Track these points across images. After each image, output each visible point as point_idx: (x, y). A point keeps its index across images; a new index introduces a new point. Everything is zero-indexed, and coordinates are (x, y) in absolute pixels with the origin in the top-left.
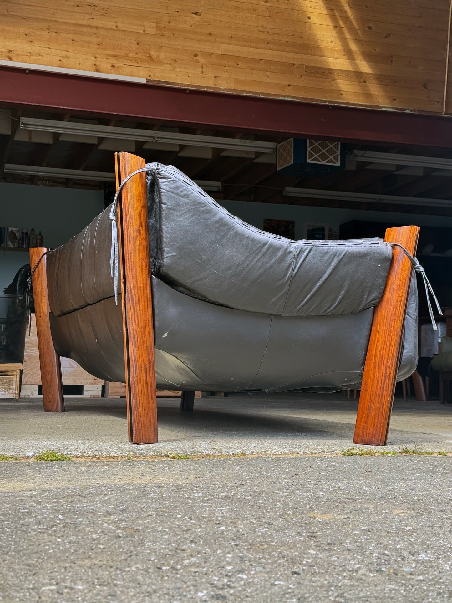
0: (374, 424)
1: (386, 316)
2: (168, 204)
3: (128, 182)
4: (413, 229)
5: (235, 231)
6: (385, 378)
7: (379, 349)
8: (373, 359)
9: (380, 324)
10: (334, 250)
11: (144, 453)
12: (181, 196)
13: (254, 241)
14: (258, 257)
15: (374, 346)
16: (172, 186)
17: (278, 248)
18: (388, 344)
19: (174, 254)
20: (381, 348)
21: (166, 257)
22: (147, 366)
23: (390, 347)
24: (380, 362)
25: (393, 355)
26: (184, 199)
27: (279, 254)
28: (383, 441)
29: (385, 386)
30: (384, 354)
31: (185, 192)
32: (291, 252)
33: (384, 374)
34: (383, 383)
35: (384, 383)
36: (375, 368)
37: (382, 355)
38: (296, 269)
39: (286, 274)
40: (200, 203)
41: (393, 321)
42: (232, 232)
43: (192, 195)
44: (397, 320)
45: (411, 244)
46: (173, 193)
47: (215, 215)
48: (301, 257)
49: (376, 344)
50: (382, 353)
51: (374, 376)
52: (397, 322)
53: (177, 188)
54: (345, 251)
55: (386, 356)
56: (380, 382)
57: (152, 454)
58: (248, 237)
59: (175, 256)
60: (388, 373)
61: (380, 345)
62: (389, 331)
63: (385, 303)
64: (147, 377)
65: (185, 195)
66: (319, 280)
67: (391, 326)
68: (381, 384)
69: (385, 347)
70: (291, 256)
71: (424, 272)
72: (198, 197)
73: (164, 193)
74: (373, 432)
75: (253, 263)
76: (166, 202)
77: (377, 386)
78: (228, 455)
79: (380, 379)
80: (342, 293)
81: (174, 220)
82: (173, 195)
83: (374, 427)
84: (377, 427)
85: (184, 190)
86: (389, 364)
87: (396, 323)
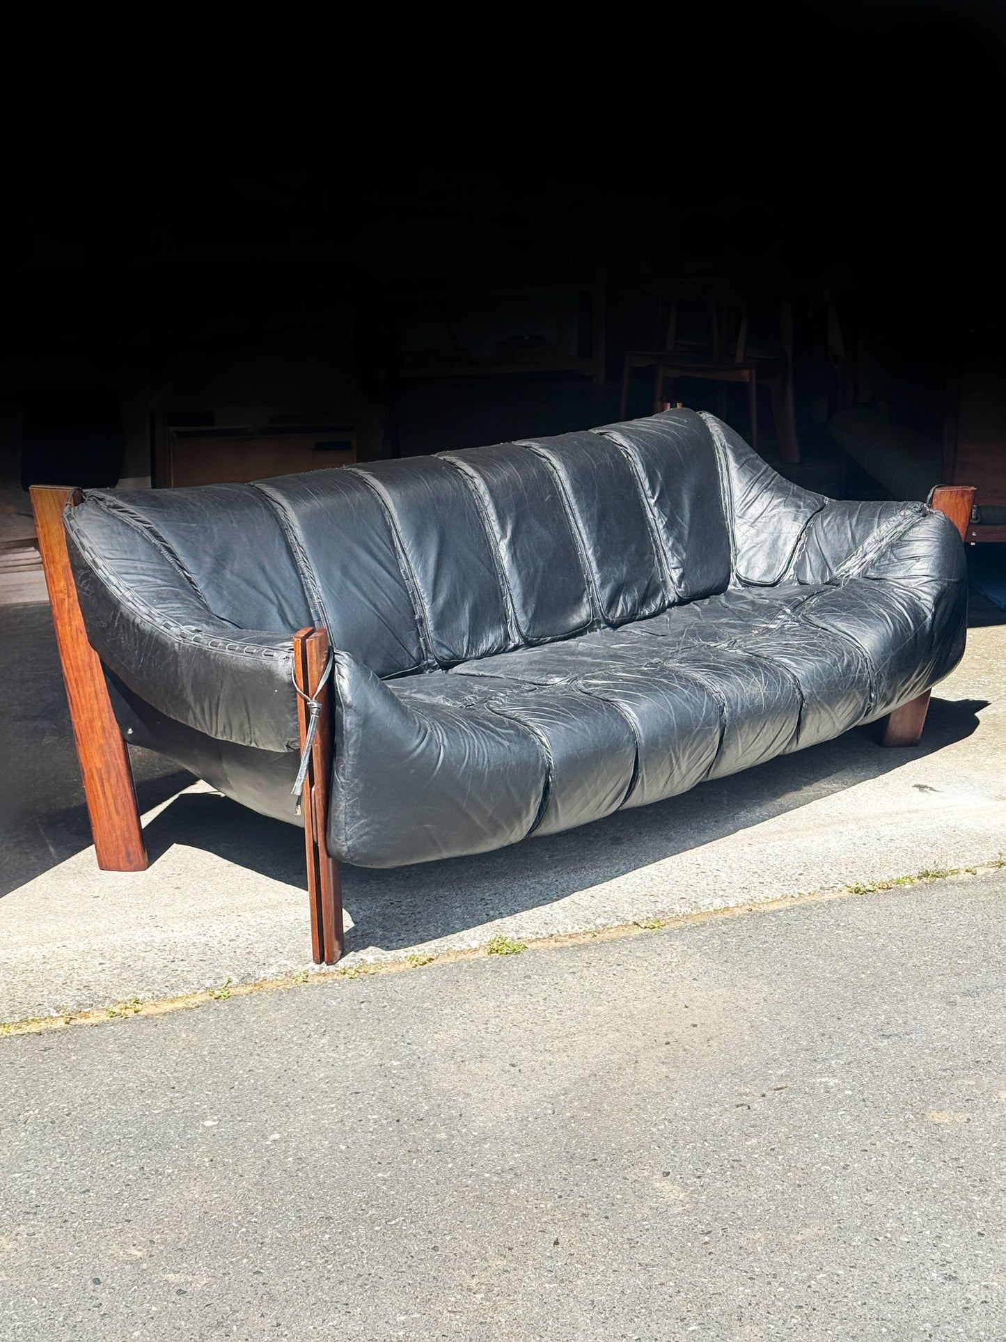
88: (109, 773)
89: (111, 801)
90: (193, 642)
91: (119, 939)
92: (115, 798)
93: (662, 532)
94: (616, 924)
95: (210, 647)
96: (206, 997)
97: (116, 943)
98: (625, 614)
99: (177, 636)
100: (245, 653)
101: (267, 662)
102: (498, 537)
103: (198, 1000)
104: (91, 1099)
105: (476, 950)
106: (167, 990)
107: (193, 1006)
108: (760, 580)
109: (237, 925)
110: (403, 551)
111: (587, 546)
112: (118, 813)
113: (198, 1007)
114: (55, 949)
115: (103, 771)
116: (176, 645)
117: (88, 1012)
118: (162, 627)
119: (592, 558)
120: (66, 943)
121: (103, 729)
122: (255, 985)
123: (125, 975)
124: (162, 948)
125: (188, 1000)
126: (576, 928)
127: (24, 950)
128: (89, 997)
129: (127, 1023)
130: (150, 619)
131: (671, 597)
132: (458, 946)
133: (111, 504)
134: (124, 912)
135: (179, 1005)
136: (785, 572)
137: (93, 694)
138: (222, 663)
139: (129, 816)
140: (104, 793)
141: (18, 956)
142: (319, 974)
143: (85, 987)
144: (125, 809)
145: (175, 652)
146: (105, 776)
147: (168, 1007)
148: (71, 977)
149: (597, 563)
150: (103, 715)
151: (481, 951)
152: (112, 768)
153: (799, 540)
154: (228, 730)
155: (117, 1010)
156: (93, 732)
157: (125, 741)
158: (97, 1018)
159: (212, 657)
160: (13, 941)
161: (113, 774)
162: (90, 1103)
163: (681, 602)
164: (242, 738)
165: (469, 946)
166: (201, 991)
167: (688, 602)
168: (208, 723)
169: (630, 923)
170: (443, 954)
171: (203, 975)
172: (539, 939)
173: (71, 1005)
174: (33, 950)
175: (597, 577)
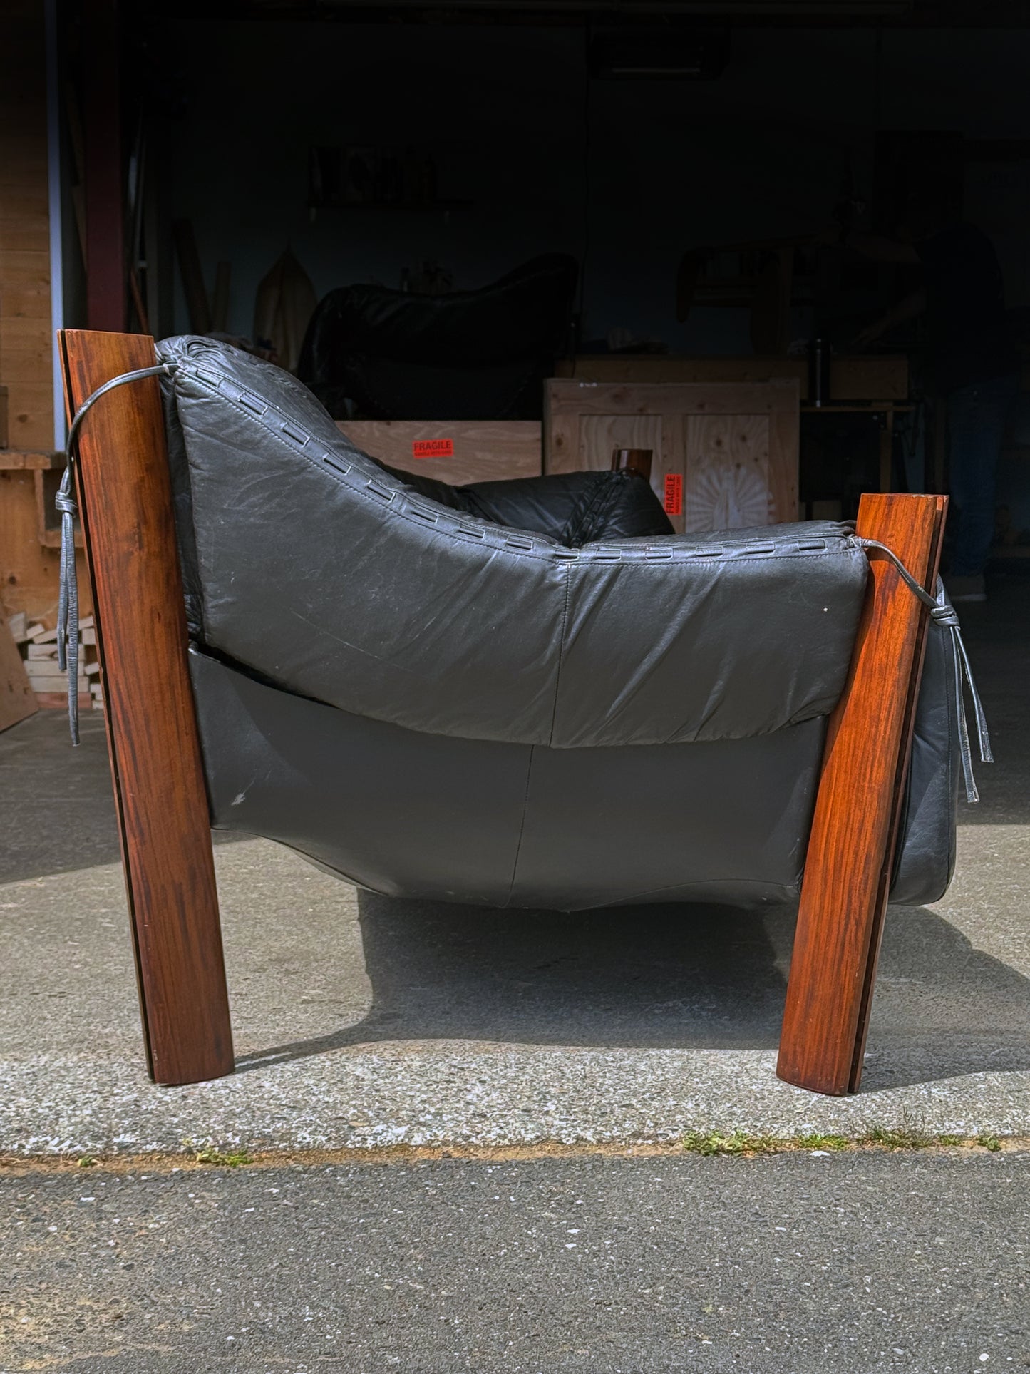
0: (821, 1036)
1: (852, 746)
2: (205, 467)
3: (93, 411)
4: (922, 507)
5: (390, 534)
6: (848, 917)
7: (835, 834)
8: (821, 858)
9: (839, 768)
10: (684, 574)
11: (134, 1144)
12: (234, 445)
13: (446, 559)
14: (461, 603)
15: (824, 823)
16: (211, 418)
17: (517, 576)
18: (856, 825)
19: (230, 599)
20: (839, 833)
21: (213, 607)
22: (184, 887)
23: (860, 833)
24: (837, 870)
25: (868, 856)
26: (246, 453)
27: (522, 593)
28: (844, 1084)
29: (847, 939)
30: (846, 851)
31: (247, 435)
32: (554, 586)
33: (845, 908)
34: (842, 930)
35: (846, 929)
36: (826, 884)
37: (842, 853)
38: (574, 631)
39: (545, 647)
40: (288, 463)
41: (870, 764)
42: (382, 541)
43: (265, 442)
44: (880, 762)
45: (918, 548)
46: (213, 436)
47: (332, 494)
48: (586, 597)
49: (828, 819)
50: (841, 847)
51: (822, 908)
52: (879, 767)
53: (225, 423)
54: (716, 577)
55: (851, 858)
56: (835, 926)
57: (154, 1146)
58: (430, 551)
59: (232, 603)
60: (855, 905)
61: (836, 823)
62: (858, 791)
63: (852, 709)
64: (184, 916)
65: (247, 442)
66: (643, 659)
67: (865, 775)
68: (839, 931)
69: (849, 832)
70: (556, 596)
71: (957, 628)
72: (282, 447)
73: (192, 437)
74: (817, 1057)
75: (447, 621)
76: (199, 461)
77: (829, 935)
78: (360, 1148)
79: (836, 919)
80: (716, 688)
81: (223, 511)
82: (216, 442)
83: (820, 1044)
84: (826, 1047)
85: (245, 428)
86: (857, 881)
87: (875, 769)
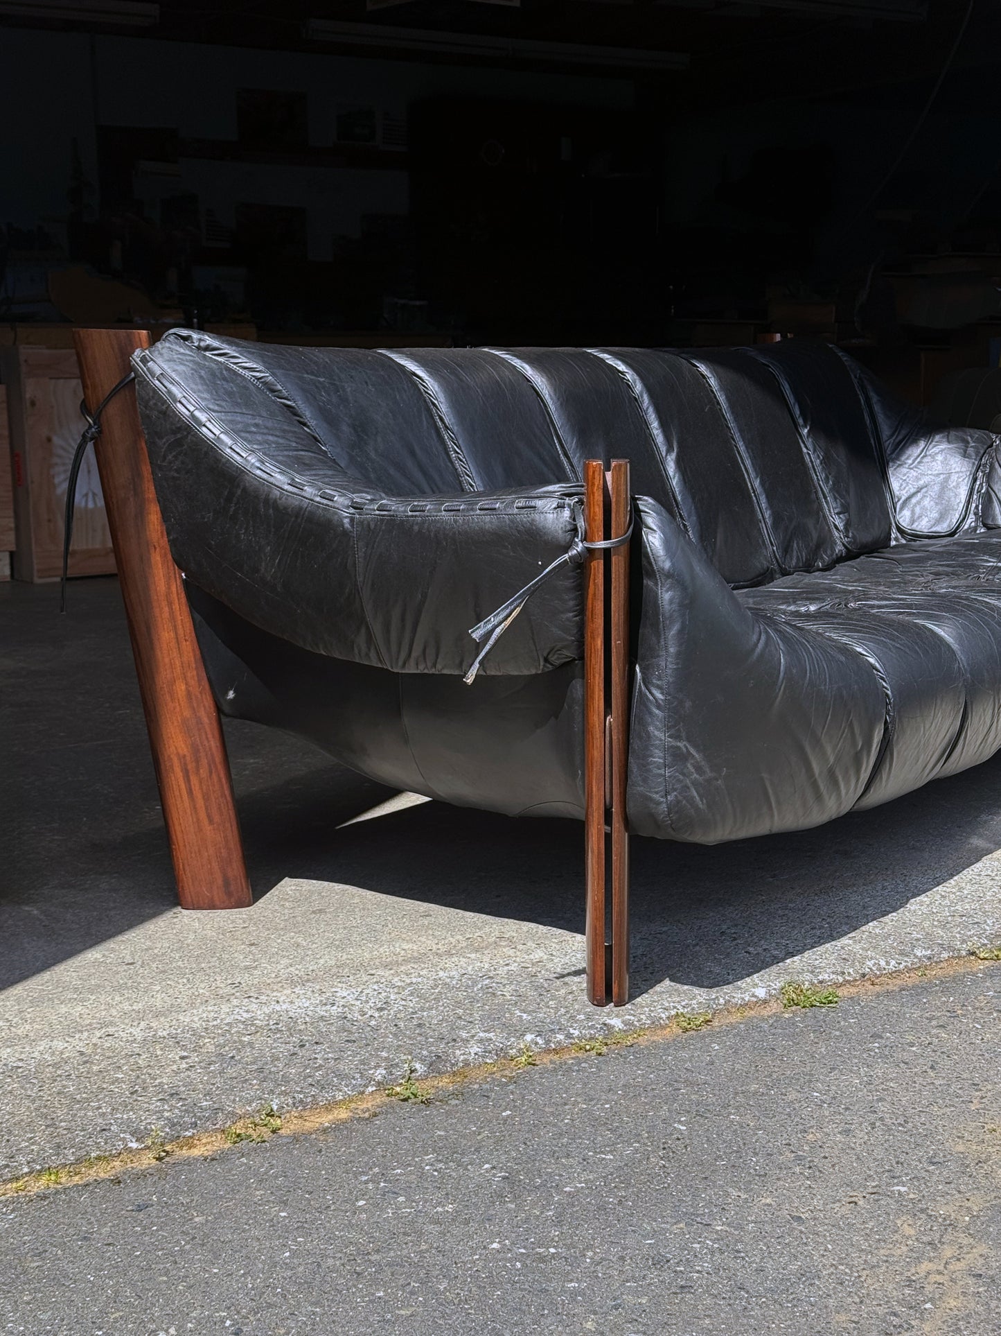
88: (197, 761)
89: (200, 802)
90: (377, 512)
91: (196, 1019)
92: (206, 798)
93: (819, 469)
94: (945, 955)
95: (410, 513)
96: (380, 1099)
97: (195, 1026)
98: (801, 565)
99: (348, 507)
100: (478, 512)
101: (524, 517)
102: (663, 449)
103: (368, 1104)
104: (268, 1297)
105: (765, 1002)
106: (314, 1091)
107: (367, 1115)
108: (934, 529)
109: (376, 987)
110: (566, 455)
111: (753, 475)
112: (211, 822)
113: (375, 1115)
114: (94, 1040)
115: (188, 758)
116: (346, 521)
117: (191, 1137)
118: (318, 499)
119: (759, 490)
120: (111, 1030)
121: (189, 694)
122: (454, 1074)
123: (231, 1072)
124: (273, 1027)
125: (353, 1105)
126: (893, 962)
127: (43, 1045)
128: (186, 1110)
129: (266, 1150)
130: (295, 490)
131: (839, 548)
132: (738, 997)
133: (202, 344)
134: (185, 981)
135: (343, 1114)
136: (964, 519)
137: (173, 644)
138: (436, 535)
139: (228, 825)
140: (190, 792)
141: (36, 1054)
142: (548, 1051)
143: (172, 1095)
144: (221, 814)
145: (345, 533)
146: (191, 766)
147: (326, 1120)
148: (139, 1081)
149: (767, 497)
150: (189, 675)
151: (774, 1005)
152: (202, 754)
153: (975, 480)
154: (431, 652)
155: (239, 1128)
156: (172, 700)
157: (219, 710)
158: (209, 1147)
159: (416, 528)
160: (19, 1032)
161: (204, 762)
162: (270, 1306)
163: (850, 555)
164: (457, 662)
165: (754, 996)
166: (370, 1089)
167: (856, 556)
168: (394, 648)
169: (964, 953)
170: (721, 1010)
171: (363, 1062)
172: (848, 982)
173: (158, 1127)
174: (59, 1045)
175: (767, 514)
